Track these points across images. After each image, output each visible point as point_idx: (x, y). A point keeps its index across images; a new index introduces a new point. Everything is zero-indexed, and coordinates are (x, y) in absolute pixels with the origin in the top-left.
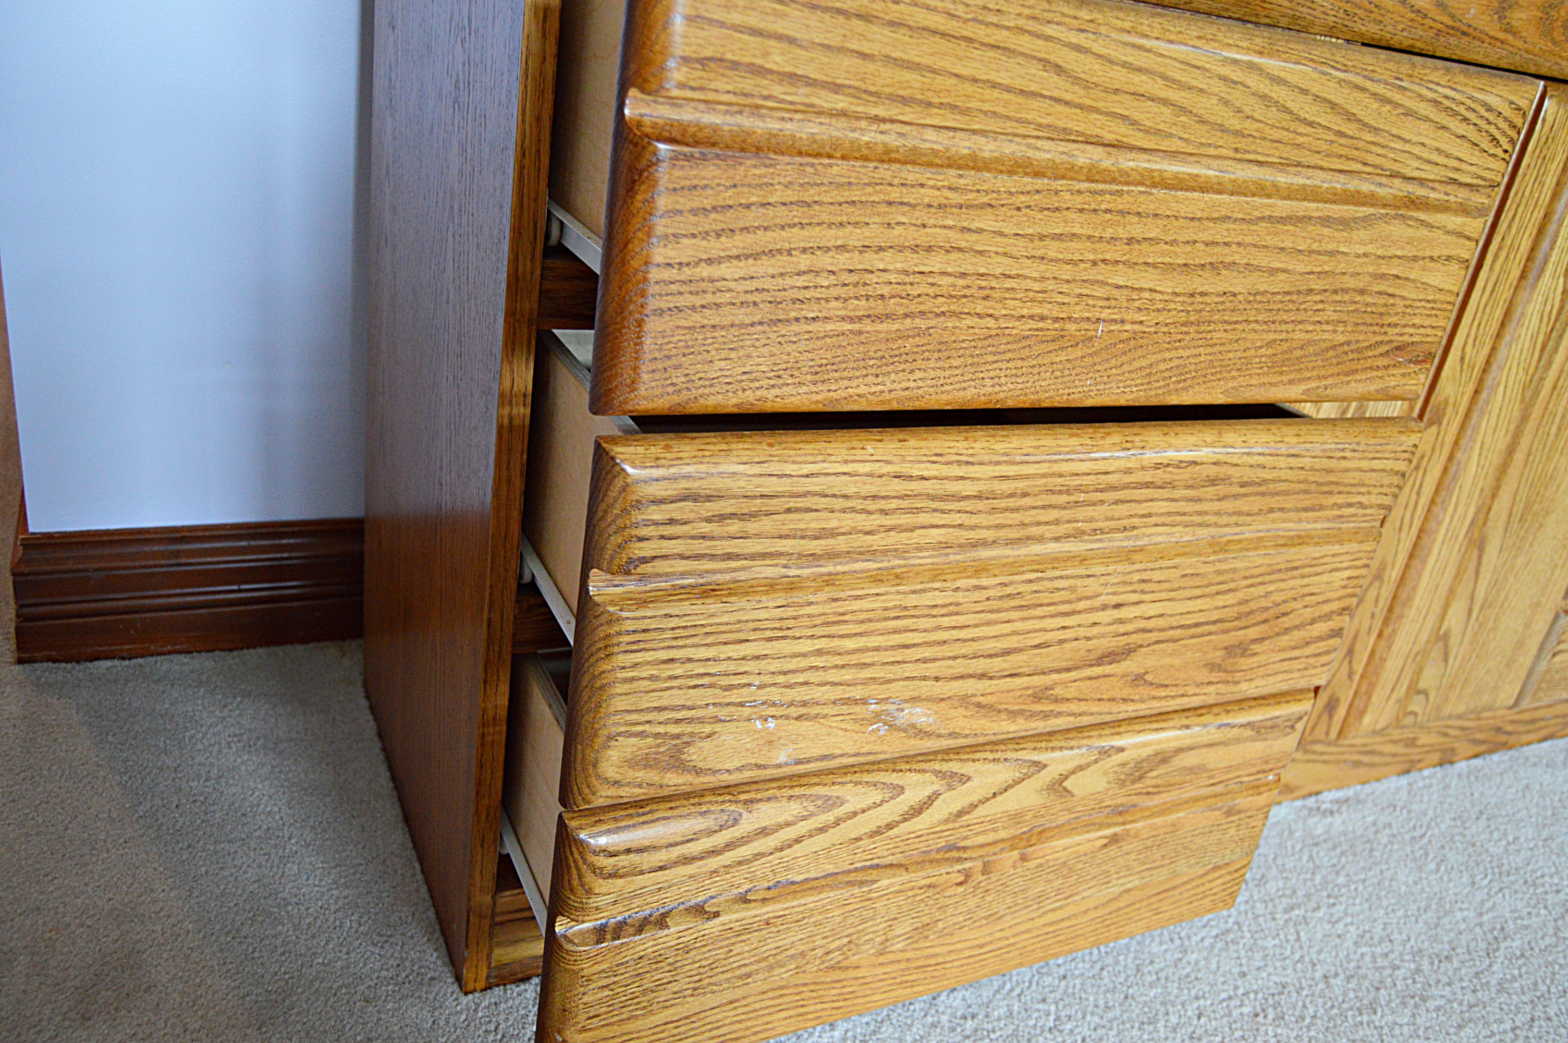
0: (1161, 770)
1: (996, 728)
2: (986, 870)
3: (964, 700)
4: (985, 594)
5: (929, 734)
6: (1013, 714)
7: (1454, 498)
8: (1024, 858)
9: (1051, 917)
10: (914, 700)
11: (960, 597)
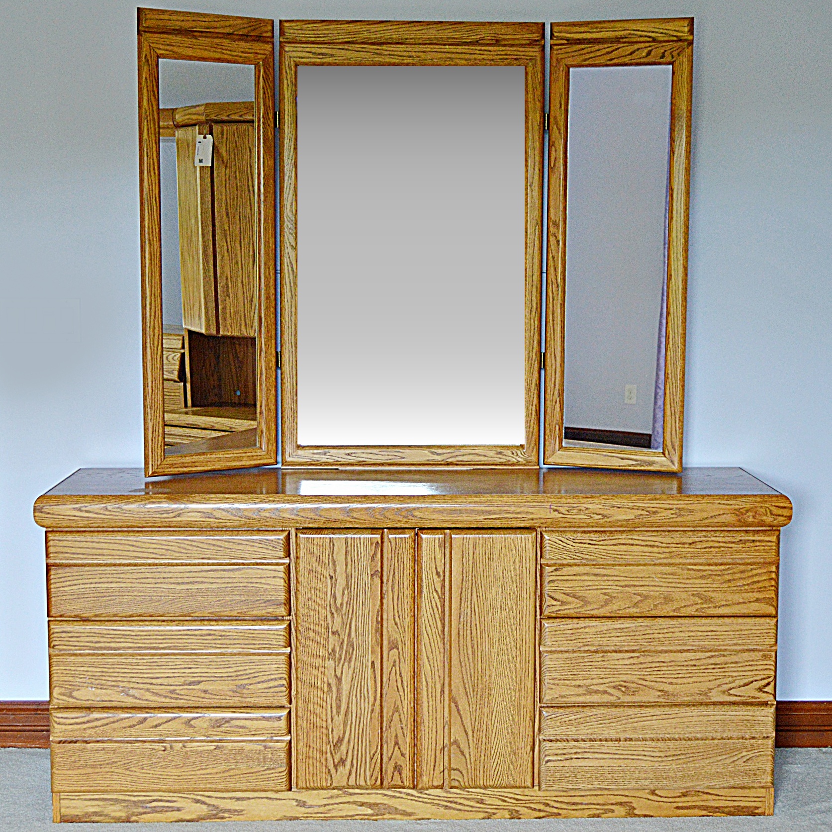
0: (227, 725)
1: (160, 700)
2: (171, 747)
3: (148, 690)
4: (145, 661)
5: (139, 699)
6: (165, 697)
7: (424, 679)
8: (184, 746)
9: (202, 772)
10: (132, 688)
11: (138, 661)
